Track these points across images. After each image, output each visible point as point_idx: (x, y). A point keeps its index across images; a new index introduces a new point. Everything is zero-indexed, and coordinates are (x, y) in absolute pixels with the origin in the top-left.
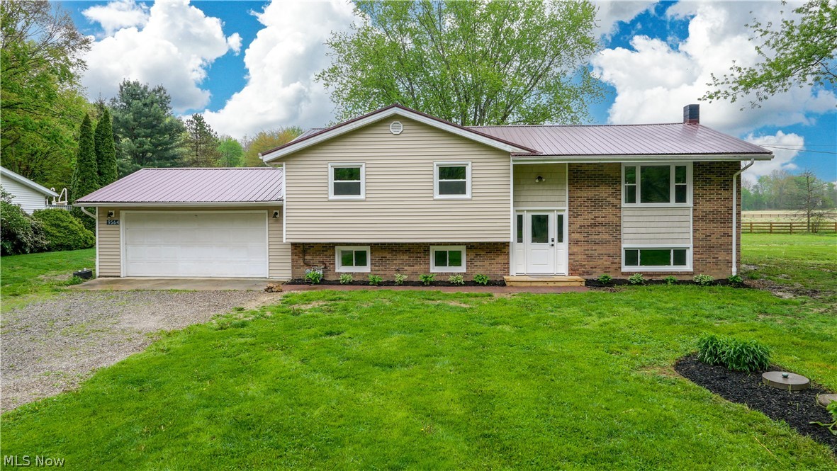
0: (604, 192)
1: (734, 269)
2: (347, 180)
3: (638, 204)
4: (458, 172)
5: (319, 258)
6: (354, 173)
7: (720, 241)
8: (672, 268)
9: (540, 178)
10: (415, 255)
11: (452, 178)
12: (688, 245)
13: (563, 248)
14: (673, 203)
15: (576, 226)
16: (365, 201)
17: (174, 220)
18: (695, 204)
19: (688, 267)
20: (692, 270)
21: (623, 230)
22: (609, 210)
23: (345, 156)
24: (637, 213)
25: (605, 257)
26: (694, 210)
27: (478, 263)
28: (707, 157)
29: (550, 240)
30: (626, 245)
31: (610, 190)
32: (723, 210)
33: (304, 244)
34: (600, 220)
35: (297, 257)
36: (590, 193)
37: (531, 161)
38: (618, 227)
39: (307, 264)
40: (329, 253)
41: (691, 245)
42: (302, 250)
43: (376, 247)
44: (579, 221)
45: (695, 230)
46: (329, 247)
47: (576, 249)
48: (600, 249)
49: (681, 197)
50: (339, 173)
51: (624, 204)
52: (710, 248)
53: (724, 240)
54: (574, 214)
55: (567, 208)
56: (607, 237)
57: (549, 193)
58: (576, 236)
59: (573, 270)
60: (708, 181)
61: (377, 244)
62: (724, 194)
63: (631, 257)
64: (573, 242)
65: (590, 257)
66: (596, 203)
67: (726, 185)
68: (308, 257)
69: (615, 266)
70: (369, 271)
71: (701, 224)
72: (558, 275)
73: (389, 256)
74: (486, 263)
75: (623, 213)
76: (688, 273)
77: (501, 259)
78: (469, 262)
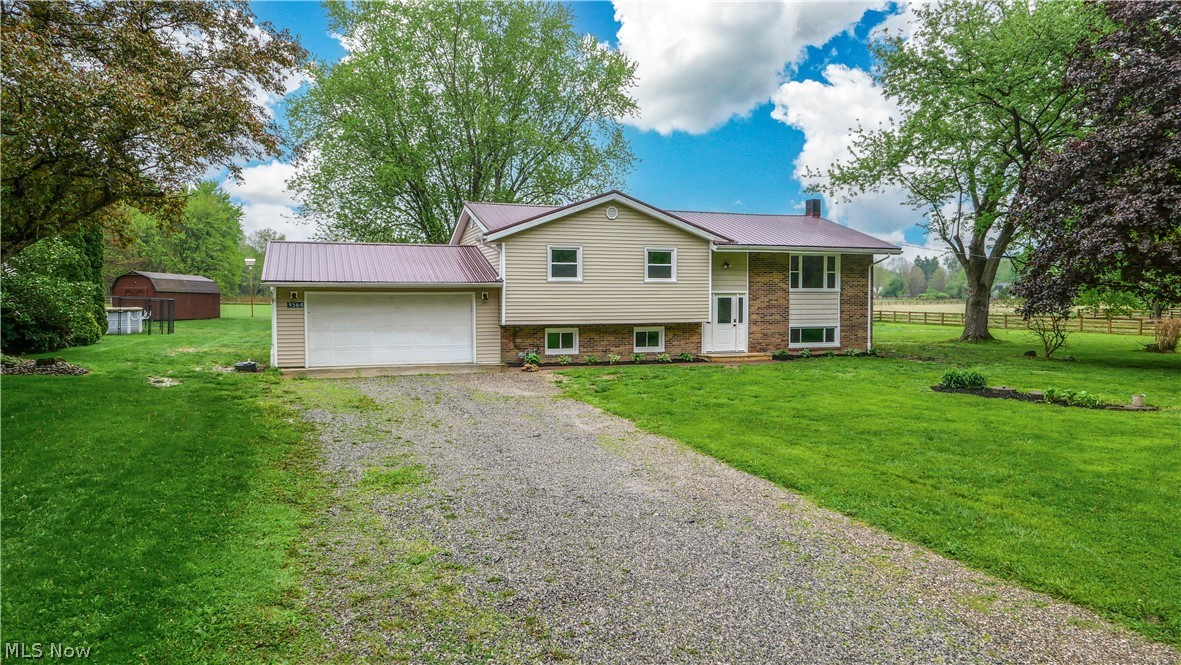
0: (776, 278)
1: (869, 344)
2: (564, 262)
3: (801, 289)
4: (664, 257)
5: (529, 341)
6: (570, 255)
7: (859, 321)
8: (824, 344)
9: (727, 264)
10: (620, 336)
11: (659, 263)
12: (836, 324)
13: (743, 329)
14: (825, 288)
15: (754, 308)
16: (581, 283)
17: (368, 301)
18: (842, 289)
19: (836, 343)
20: (839, 345)
21: (791, 312)
22: (780, 293)
23: (563, 239)
24: (800, 297)
25: (777, 336)
26: (841, 294)
27: (676, 343)
28: (851, 250)
29: (732, 321)
30: (792, 325)
31: (781, 276)
32: (861, 294)
33: (515, 326)
34: (773, 302)
35: (507, 341)
36: (765, 279)
37: (730, 249)
38: (787, 308)
39: (517, 347)
40: (539, 335)
41: (838, 324)
42: (513, 334)
43: (585, 329)
44: (757, 304)
45: (842, 312)
46: (540, 329)
47: (754, 328)
48: (773, 329)
49: (831, 284)
50: (558, 255)
51: (791, 290)
52: (852, 326)
53: (861, 320)
54: (753, 298)
55: (747, 292)
56: (778, 317)
57: (734, 278)
58: (755, 317)
59: (752, 347)
60: (851, 270)
61: (586, 326)
62: (863, 281)
63: (796, 335)
64: (752, 323)
65: (765, 335)
66: (771, 288)
67: (863, 274)
68: (518, 340)
69: (784, 343)
70: (577, 352)
71: (847, 307)
72: (740, 352)
73: (597, 337)
74: (682, 342)
75: (791, 296)
76: (837, 349)
77: (694, 339)
78: (668, 343)
